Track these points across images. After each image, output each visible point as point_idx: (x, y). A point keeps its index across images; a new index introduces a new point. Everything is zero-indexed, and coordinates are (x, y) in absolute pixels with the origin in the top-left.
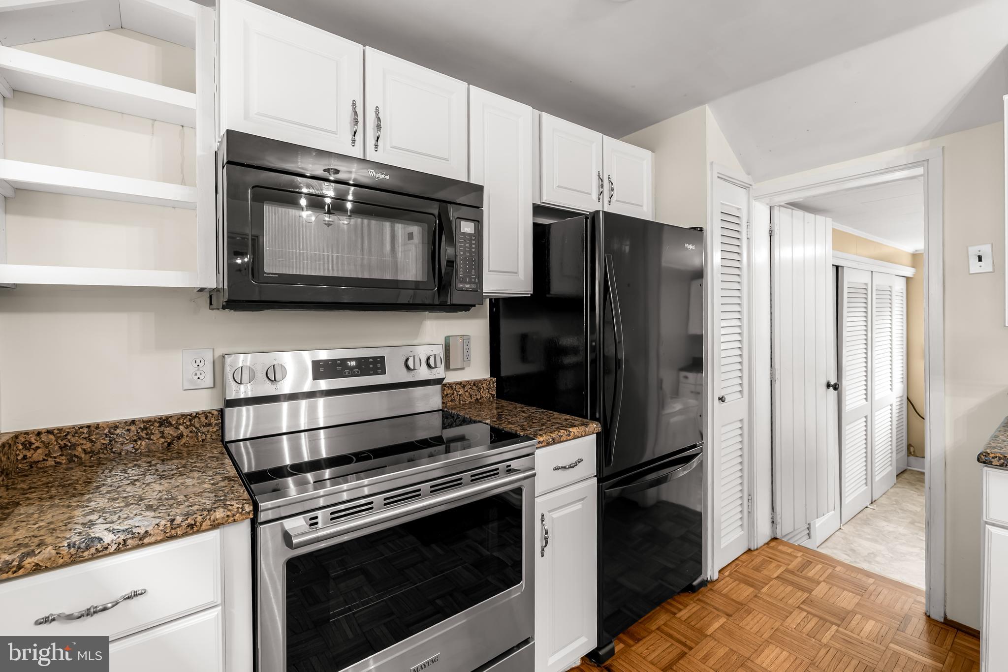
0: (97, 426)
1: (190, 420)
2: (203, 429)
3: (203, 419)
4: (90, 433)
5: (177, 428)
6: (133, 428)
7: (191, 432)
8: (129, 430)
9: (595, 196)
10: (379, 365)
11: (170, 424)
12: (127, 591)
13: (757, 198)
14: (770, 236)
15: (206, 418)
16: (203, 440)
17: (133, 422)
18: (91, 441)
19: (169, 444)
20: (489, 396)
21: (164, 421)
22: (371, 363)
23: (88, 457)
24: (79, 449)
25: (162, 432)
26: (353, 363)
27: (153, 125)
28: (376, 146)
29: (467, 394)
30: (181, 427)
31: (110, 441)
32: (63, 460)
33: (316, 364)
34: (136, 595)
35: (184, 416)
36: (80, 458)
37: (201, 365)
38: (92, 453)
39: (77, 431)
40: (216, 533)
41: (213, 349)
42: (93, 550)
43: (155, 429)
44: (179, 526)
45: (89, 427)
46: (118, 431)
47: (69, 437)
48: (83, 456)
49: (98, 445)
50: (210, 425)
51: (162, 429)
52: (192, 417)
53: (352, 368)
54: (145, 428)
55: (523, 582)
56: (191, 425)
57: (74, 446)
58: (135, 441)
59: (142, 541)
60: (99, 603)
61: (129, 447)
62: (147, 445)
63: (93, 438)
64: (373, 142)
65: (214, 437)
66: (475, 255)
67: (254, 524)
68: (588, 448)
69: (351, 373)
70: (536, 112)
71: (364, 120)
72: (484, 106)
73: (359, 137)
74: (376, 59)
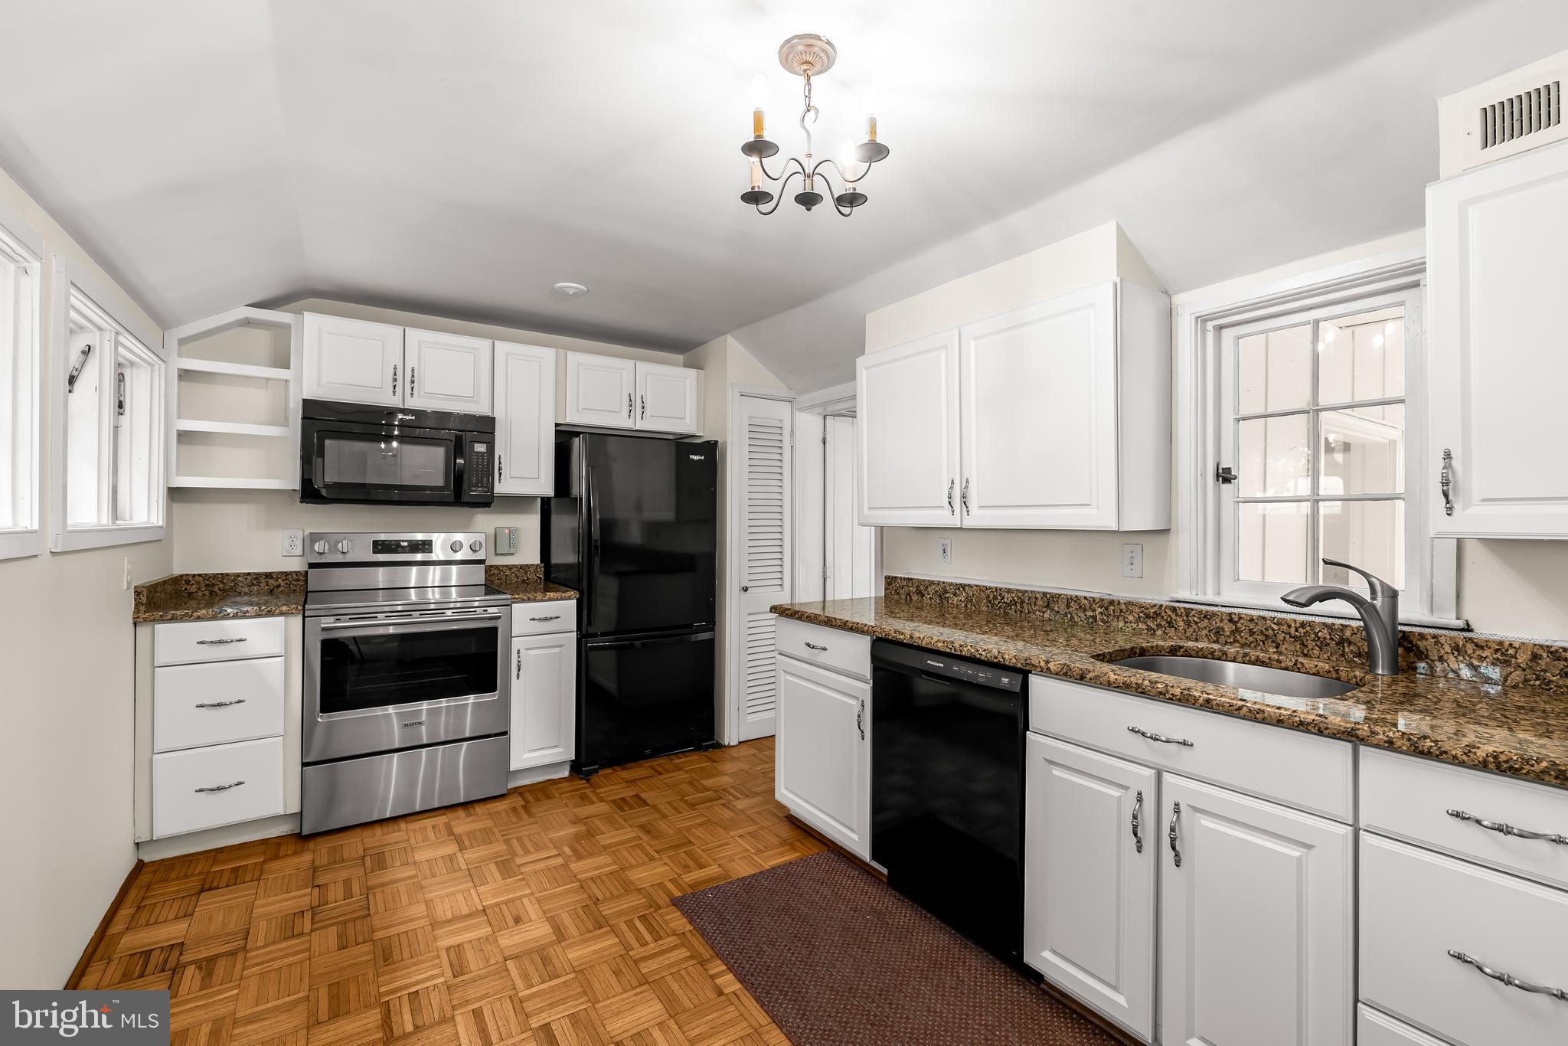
0: (227, 574)
1: (286, 576)
2: (295, 583)
3: (294, 576)
4: (223, 578)
5: (277, 580)
6: (249, 577)
7: (286, 584)
8: (246, 579)
9: (625, 413)
10: (427, 547)
11: (272, 578)
12: (237, 638)
13: (801, 410)
14: (824, 443)
15: (297, 575)
16: (294, 590)
17: (249, 574)
18: (224, 583)
19: (272, 591)
20: (536, 578)
21: (269, 575)
22: (420, 544)
23: (221, 592)
24: (216, 587)
25: (267, 582)
26: (406, 544)
27: (267, 383)
28: (412, 394)
29: (513, 575)
30: (280, 580)
31: (235, 584)
32: (207, 593)
33: (376, 543)
34: (241, 640)
35: (282, 573)
36: (217, 593)
37: (295, 540)
38: (224, 591)
39: (215, 576)
40: (282, 619)
41: (303, 530)
42: (222, 614)
43: (263, 579)
44: (263, 610)
45: (222, 574)
46: (239, 579)
47: (211, 579)
48: (218, 592)
49: (227, 587)
50: (299, 580)
51: (267, 580)
52: (287, 574)
53: (404, 547)
54: (256, 579)
55: (498, 692)
56: (287, 579)
57: (213, 585)
58: (250, 586)
59: (245, 616)
60: (224, 638)
61: (246, 590)
62: (257, 590)
63: (225, 581)
64: (410, 391)
65: (302, 589)
66: (487, 467)
67: (304, 617)
68: (565, 608)
69: (404, 550)
70: (562, 352)
71: (404, 377)
72: (507, 355)
73: (399, 389)
74: (413, 334)
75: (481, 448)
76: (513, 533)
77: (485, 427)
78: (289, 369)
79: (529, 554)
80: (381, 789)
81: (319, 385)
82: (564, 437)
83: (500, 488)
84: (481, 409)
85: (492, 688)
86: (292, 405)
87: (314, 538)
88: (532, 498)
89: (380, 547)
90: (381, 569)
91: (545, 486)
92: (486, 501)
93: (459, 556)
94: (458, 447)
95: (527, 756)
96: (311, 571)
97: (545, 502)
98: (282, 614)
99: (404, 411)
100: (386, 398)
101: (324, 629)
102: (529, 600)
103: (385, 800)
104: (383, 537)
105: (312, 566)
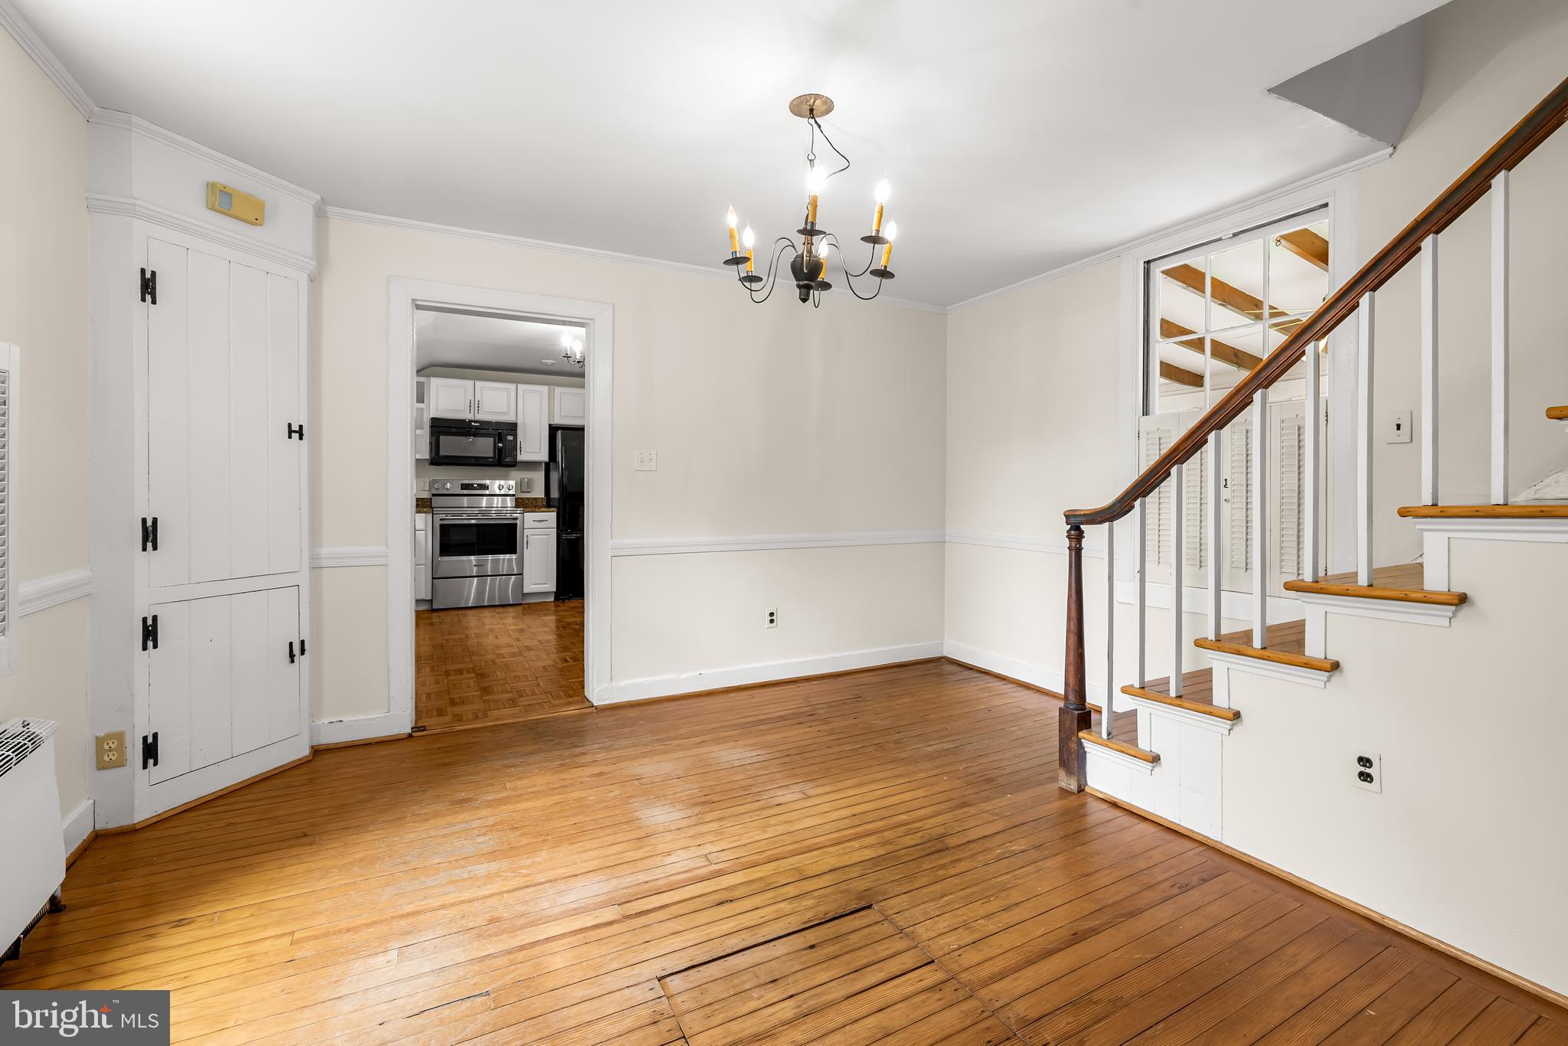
10: (486, 487)
20: (539, 503)
22: (483, 486)
26: (476, 486)
28: (478, 413)
29: (529, 501)
33: (462, 485)
50: (429, 500)
55: (517, 554)
64: (477, 411)
65: (431, 504)
66: (514, 447)
67: (433, 514)
68: (551, 517)
69: (475, 489)
70: (552, 387)
71: (473, 405)
72: (524, 391)
73: (472, 411)
74: (479, 384)
75: (510, 438)
76: (530, 480)
77: (513, 428)
78: (423, 402)
79: (539, 493)
80: (466, 593)
81: (437, 410)
82: (553, 430)
83: (521, 457)
84: (510, 418)
85: (514, 551)
86: (425, 420)
87: (434, 482)
88: (540, 463)
89: (464, 487)
90: (466, 498)
91: (544, 456)
92: (514, 464)
93: (502, 492)
94: (500, 438)
95: (531, 587)
96: (434, 498)
97: (546, 463)
98: (424, 512)
99: (475, 422)
100: (467, 416)
101: (441, 519)
102: (532, 512)
103: (468, 599)
104: (467, 482)
105: (434, 495)
